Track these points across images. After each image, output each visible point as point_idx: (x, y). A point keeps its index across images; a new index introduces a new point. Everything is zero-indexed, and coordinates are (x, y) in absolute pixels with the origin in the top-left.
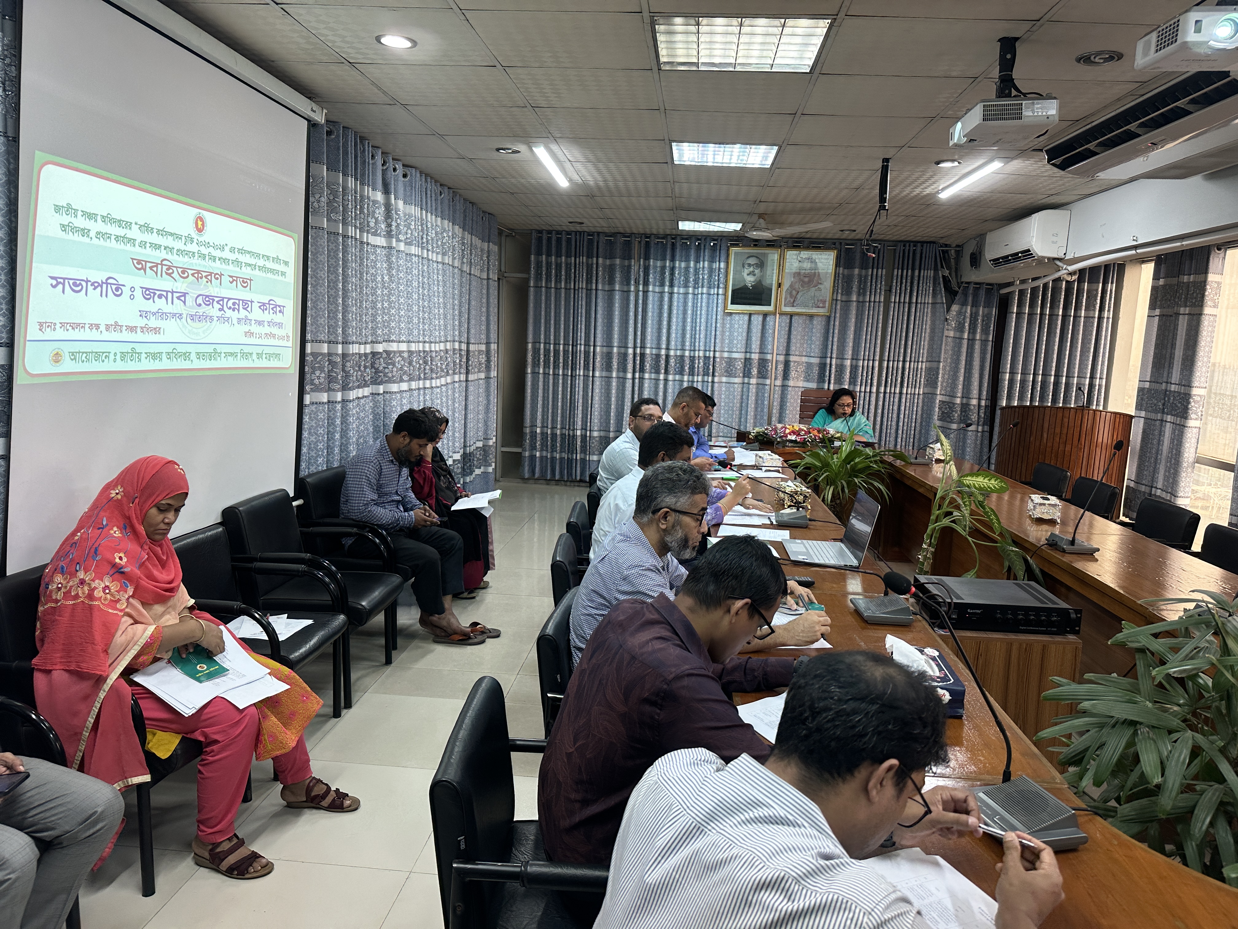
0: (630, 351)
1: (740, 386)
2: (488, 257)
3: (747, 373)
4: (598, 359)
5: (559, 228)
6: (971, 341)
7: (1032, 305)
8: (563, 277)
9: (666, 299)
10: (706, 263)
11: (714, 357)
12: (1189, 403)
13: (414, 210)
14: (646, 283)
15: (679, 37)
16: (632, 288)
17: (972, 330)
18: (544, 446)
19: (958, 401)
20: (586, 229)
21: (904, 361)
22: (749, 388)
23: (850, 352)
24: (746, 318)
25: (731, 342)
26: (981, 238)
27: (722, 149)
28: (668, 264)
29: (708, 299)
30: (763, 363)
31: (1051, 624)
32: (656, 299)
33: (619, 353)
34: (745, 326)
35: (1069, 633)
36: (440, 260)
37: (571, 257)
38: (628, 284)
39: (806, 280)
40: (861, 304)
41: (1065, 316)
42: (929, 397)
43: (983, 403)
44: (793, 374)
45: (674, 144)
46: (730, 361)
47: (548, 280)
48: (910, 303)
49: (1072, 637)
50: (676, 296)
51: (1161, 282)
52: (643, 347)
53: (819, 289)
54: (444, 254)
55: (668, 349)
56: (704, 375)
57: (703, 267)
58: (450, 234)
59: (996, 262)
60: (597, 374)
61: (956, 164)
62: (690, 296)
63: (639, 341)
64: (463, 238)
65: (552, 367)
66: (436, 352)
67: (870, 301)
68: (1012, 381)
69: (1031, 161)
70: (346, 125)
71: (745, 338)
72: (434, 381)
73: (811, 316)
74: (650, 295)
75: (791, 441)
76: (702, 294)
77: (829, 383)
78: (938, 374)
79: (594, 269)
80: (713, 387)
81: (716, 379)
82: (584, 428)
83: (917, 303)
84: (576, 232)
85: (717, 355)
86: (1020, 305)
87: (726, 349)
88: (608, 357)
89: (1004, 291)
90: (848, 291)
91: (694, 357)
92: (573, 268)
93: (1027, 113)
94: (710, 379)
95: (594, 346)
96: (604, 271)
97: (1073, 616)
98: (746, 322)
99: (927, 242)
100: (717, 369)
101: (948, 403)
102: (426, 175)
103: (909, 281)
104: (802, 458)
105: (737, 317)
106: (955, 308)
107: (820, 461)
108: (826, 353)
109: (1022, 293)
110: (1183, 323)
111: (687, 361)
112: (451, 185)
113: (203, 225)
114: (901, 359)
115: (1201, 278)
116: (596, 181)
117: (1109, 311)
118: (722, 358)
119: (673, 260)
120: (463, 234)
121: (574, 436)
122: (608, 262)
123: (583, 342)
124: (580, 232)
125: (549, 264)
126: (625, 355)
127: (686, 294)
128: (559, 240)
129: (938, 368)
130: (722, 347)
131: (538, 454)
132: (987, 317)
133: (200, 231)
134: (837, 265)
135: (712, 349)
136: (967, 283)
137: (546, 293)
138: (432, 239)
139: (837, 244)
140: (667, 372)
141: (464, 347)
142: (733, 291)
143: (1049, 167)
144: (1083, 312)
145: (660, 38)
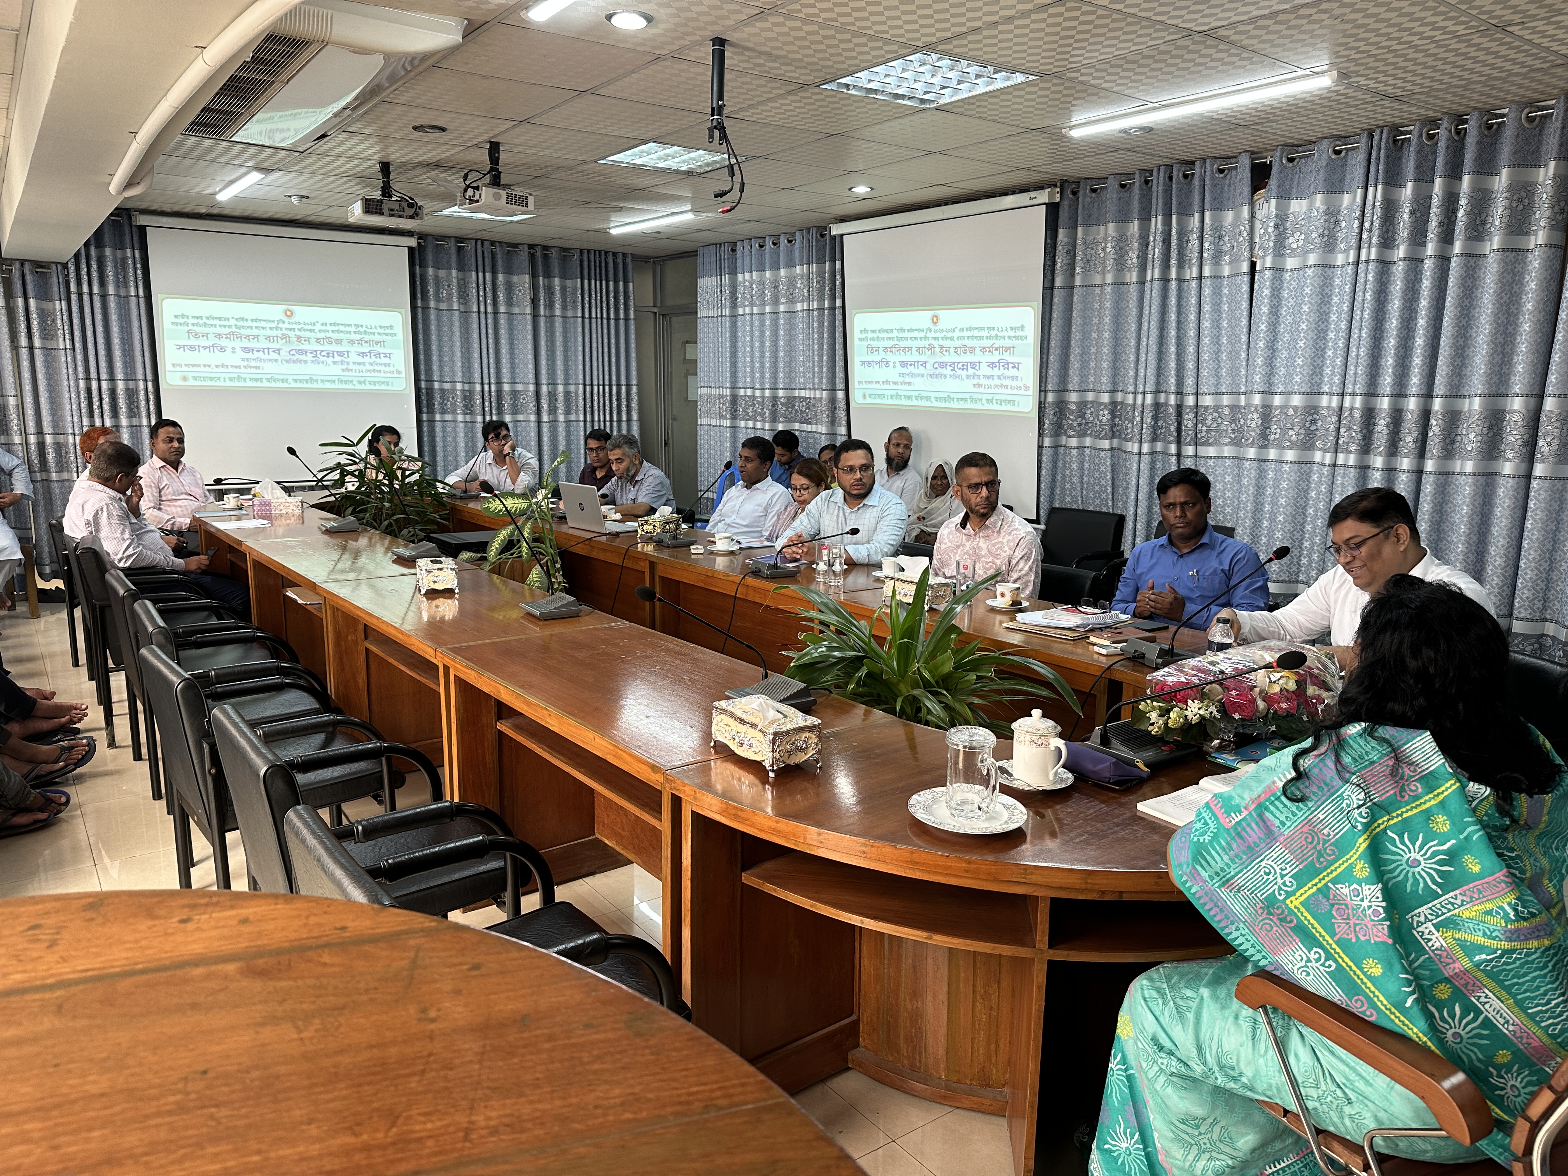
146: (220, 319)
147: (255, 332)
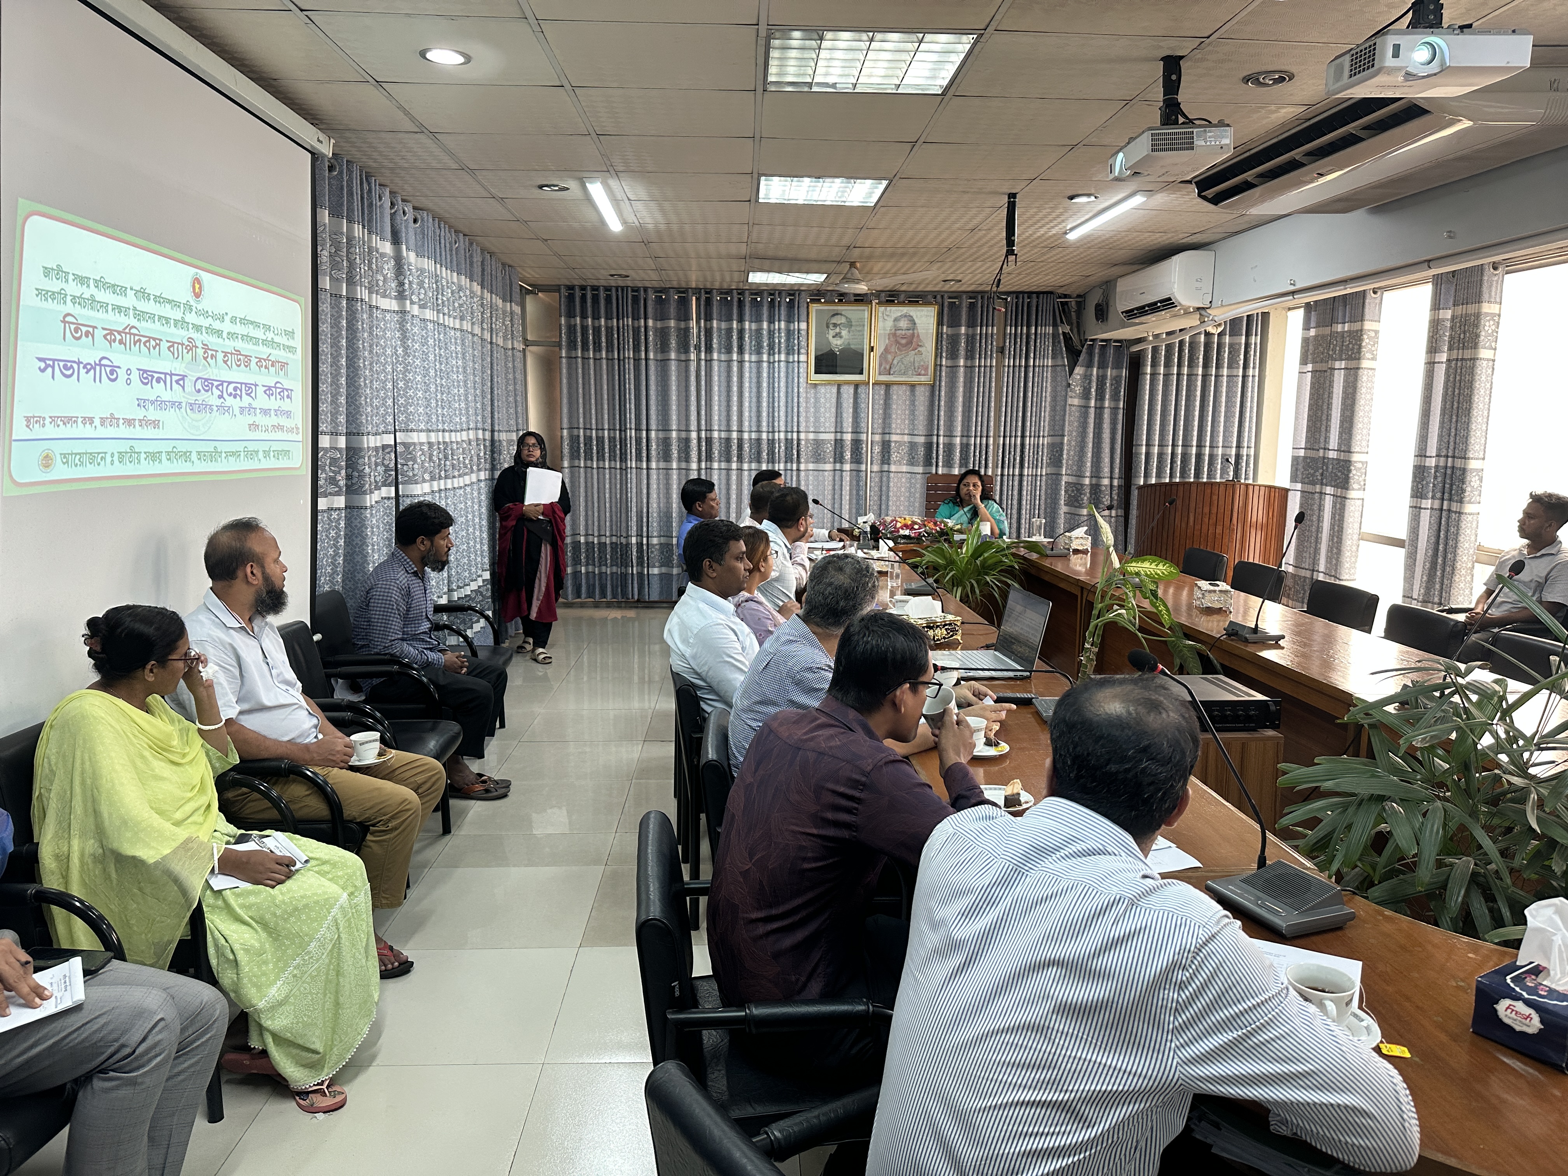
0: (694, 435)
1: (831, 473)
2: (511, 320)
3: (839, 458)
4: (654, 446)
5: (596, 283)
6: (1099, 409)
7: (1168, 365)
8: (604, 344)
9: (735, 369)
10: (783, 324)
11: (799, 440)
12: (1349, 471)
13: (427, 264)
14: (709, 349)
15: (793, 53)
16: (693, 356)
17: (1100, 397)
18: (590, 560)
19: (1087, 481)
20: (630, 284)
21: (1023, 437)
22: (842, 476)
23: (959, 429)
24: (834, 390)
25: (817, 419)
26: (1108, 286)
27: (820, 185)
28: (735, 326)
29: (787, 368)
30: (857, 444)
31: (1249, 718)
32: (722, 369)
33: (679, 439)
34: (834, 400)
35: (1267, 727)
36: (457, 326)
37: (611, 319)
38: (687, 351)
39: (904, 341)
40: (969, 368)
41: (1205, 376)
42: (1055, 477)
43: (1116, 483)
44: (894, 456)
45: (763, 178)
46: (818, 443)
47: (585, 348)
48: (1027, 367)
49: (1271, 733)
50: (747, 365)
51: (1312, 332)
52: (709, 430)
53: (920, 353)
54: (462, 319)
55: (740, 431)
56: (786, 462)
57: (779, 329)
58: (468, 293)
59: (1131, 314)
60: (654, 465)
61: (1093, 198)
62: (765, 365)
63: (703, 422)
64: (482, 298)
65: (595, 458)
66: (457, 443)
67: (980, 366)
68: (1148, 455)
69: (1178, 195)
70: (349, 158)
71: (834, 415)
72: (455, 480)
73: (913, 386)
74: (715, 364)
75: (905, 537)
76: (779, 361)
77: (937, 466)
78: (1062, 450)
79: (643, 333)
80: (798, 476)
81: (802, 467)
82: (640, 535)
83: (1034, 366)
84: (617, 288)
85: (802, 436)
86: (1154, 364)
87: (812, 429)
88: (666, 443)
89: (1135, 349)
90: (953, 355)
91: (773, 440)
92: (615, 332)
93: (1198, 142)
94: (795, 467)
95: (648, 430)
96: (655, 335)
97: (1273, 708)
98: (835, 395)
99: (1043, 293)
100: (803, 454)
101: (1075, 484)
102: (439, 219)
103: (1024, 340)
104: (921, 555)
105: (822, 390)
106: (1079, 370)
107: (945, 557)
108: (932, 430)
109: (1155, 350)
110: (1339, 379)
111: (765, 446)
112: (467, 231)
113: (200, 288)
114: (1019, 434)
115: (1356, 326)
116: (656, 224)
117: (1254, 368)
118: (807, 440)
119: (741, 320)
120: (482, 293)
121: (628, 545)
122: (659, 324)
123: (633, 426)
124: (622, 288)
125: (584, 329)
126: (687, 440)
127: (759, 362)
128: (596, 299)
129: (1062, 443)
130: (807, 426)
131: (583, 570)
132: (1117, 380)
133: (197, 295)
134: (940, 323)
135: (795, 429)
136: (1091, 340)
137: (583, 364)
138: (448, 300)
139: (939, 297)
140: (740, 459)
141: (488, 435)
142: (816, 358)
143: (1200, 200)
144: (1225, 370)
145: (774, 54)
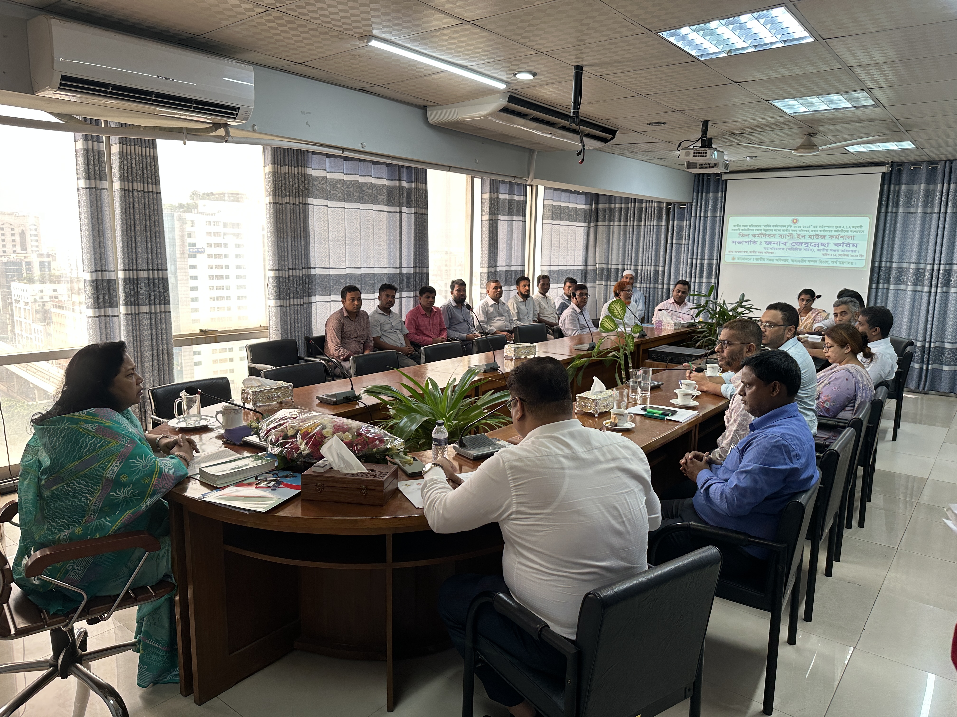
146: (756, 226)
147: (774, 232)
